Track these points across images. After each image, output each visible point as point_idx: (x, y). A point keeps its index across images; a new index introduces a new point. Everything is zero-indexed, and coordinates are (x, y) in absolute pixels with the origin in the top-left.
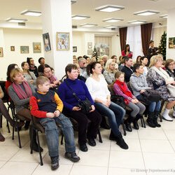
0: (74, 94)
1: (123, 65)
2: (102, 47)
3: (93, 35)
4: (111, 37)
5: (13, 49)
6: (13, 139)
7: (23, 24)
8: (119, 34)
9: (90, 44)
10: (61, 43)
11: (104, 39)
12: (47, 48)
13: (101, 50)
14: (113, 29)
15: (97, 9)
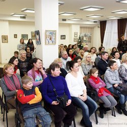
0: (54, 90)
1: (99, 56)
2: (85, 36)
3: (79, 27)
4: (93, 28)
5: (16, 36)
6: (4, 121)
7: (24, 17)
8: (99, 26)
9: (76, 34)
10: (49, 39)
11: (88, 29)
12: (38, 42)
13: (85, 39)
14: (94, 22)
15: (81, 8)
